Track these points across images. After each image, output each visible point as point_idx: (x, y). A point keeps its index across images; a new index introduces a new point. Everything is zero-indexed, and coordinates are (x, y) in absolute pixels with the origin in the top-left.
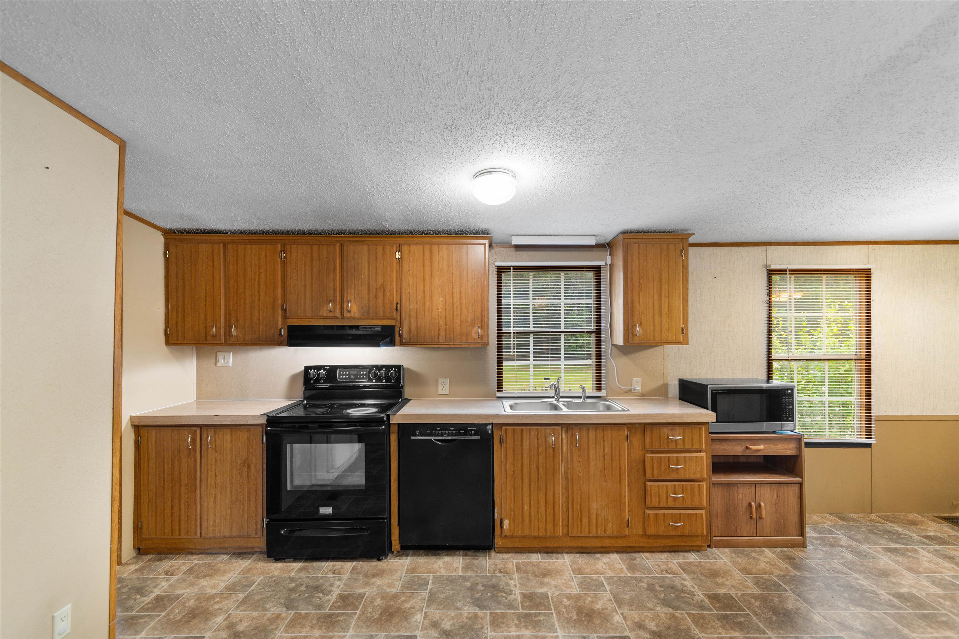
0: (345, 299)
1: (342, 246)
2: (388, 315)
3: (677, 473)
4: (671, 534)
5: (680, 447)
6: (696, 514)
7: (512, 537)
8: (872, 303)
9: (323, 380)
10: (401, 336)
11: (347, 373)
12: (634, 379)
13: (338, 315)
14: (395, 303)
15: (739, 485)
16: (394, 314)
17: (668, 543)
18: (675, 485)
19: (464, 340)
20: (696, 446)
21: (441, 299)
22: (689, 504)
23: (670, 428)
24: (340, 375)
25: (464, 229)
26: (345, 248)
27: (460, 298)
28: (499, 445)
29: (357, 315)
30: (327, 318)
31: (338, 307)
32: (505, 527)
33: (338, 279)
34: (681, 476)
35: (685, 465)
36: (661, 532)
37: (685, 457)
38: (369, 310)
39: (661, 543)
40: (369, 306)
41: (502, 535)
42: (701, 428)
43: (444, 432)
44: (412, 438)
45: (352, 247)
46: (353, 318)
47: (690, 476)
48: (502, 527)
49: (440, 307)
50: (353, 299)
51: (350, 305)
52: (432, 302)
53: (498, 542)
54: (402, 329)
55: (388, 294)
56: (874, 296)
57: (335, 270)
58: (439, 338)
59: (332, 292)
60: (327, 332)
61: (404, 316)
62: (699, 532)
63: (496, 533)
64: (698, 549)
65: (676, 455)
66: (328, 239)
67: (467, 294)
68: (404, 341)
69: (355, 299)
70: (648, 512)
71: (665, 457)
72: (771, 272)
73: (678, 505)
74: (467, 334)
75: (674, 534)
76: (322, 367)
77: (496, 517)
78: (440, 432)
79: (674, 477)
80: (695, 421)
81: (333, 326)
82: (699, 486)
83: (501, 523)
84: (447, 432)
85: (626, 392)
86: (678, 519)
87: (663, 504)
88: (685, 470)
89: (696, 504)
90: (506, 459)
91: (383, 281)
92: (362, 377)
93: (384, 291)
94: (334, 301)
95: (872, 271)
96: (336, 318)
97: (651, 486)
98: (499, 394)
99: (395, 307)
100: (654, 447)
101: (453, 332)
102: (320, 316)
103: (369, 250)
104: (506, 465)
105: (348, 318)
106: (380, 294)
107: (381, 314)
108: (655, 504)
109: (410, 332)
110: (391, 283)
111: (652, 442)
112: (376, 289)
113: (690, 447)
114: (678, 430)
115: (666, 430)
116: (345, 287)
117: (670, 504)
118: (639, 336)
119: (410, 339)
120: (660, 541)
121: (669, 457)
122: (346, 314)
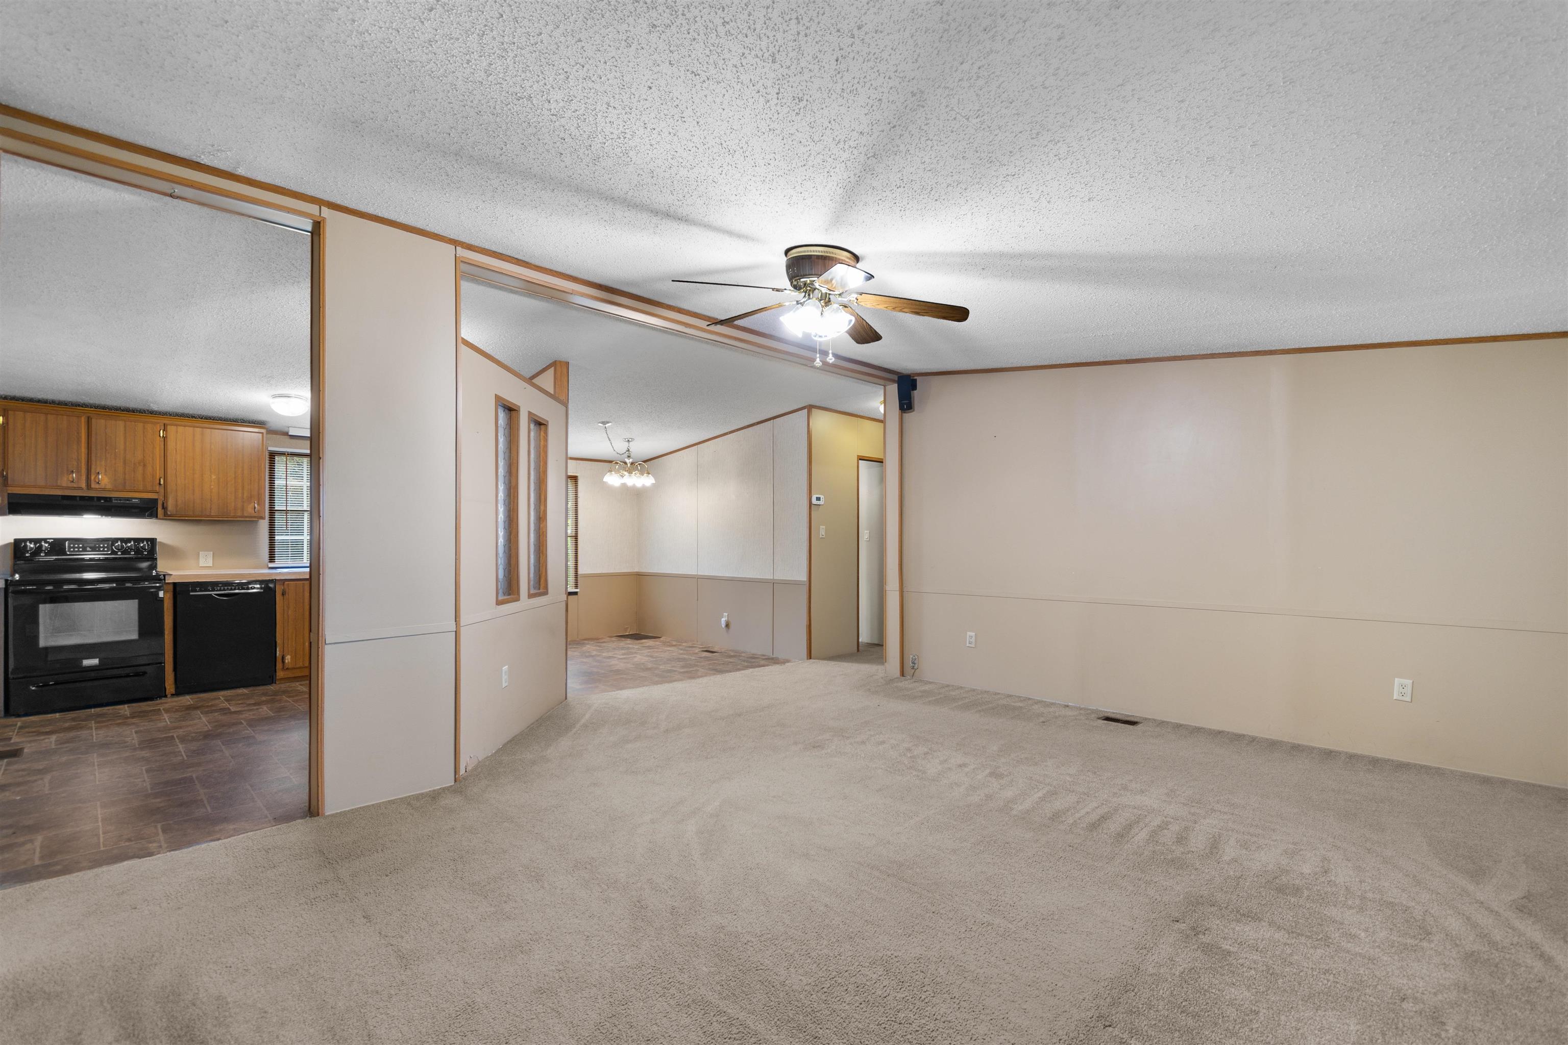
0: (93, 470)
1: (89, 421)
2: (149, 488)
7: (294, 668)
8: (579, 499)
9: (45, 553)
10: (164, 508)
11: (81, 546)
13: (84, 485)
14: (158, 478)
16: (157, 488)
19: (239, 514)
21: (214, 477)
24: (69, 547)
25: (239, 418)
26: (94, 421)
27: (235, 478)
28: (282, 598)
29: (109, 487)
30: (68, 488)
31: (84, 478)
32: (286, 661)
33: (84, 450)
38: (125, 483)
40: (125, 479)
41: (283, 668)
43: (226, 588)
44: (191, 593)
45: (103, 421)
46: (104, 490)
48: (283, 662)
49: (213, 483)
50: (103, 471)
51: (100, 477)
52: (202, 479)
53: (280, 674)
54: (167, 502)
55: (149, 469)
56: (580, 495)
57: (79, 442)
58: (210, 512)
59: (75, 463)
60: (65, 502)
61: (169, 490)
63: (277, 667)
66: (71, 410)
67: (243, 474)
68: (169, 513)
69: (106, 471)
74: (243, 509)
76: (45, 540)
77: (278, 655)
78: (222, 588)
81: (75, 497)
83: (283, 658)
84: (229, 588)
90: (288, 608)
91: (144, 457)
92: (102, 549)
93: (144, 466)
94: (79, 472)
95: (579, 477)
96: (80, 488)
98: (271, 565)
99: (158, 482)
101: (227, 507)
102: (59, 486)
103: (125, 427)
104: (288, 612)
105: (96, 489)
106: (140, 469)
107: (141, 488)
109: (177, 506)
110: (153, 460)
112: (134, 464)
116: (93, 458)
119: (177, 511)
122: (93, 485)
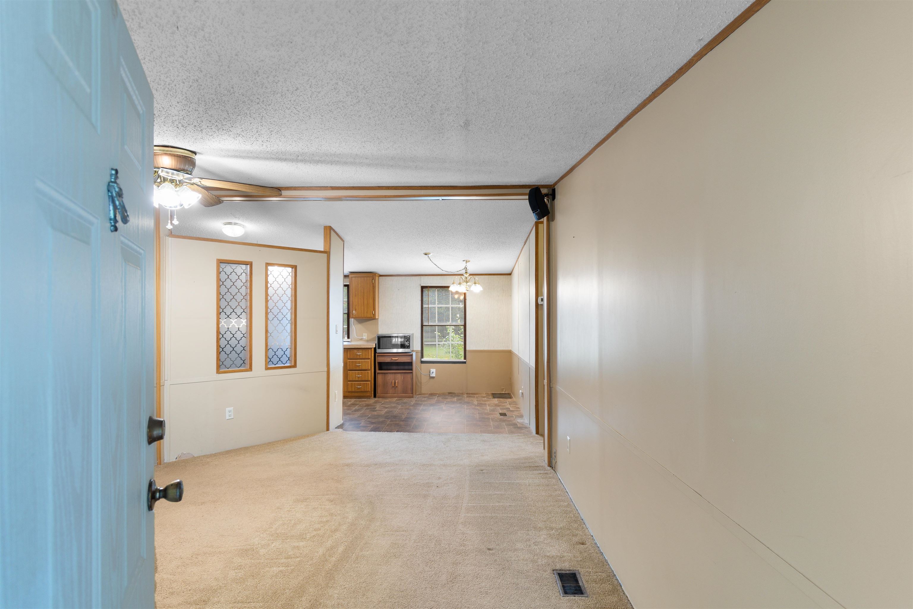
3: (359, 367)
4: (357, 391)
5: (361, 357)
6: (367, 383)
12: (363, 334)
15: (389, 374)
17: (356, 394)
18: (358, 372)
20: (367, 357)
22: (363, 379)
23: (357, 350)
34: (360, 368)
35: (362, 364)
36: (353, 390)
37: (362, 361)
39: (354, 395)
42: (369, 350)
47: (364, 368)
62: (368, 390)
64: (369, 397)
65: (359, 360)
70: (349, 382)
71: (354, 361)
72: (423, 288)
73: (360, 380)
75: (358, 391)
79: (358, 368)
80: (365, 347)
82: (368, 372)
85: (360, 340)
86: (360, 385)
87: (354, 379)
88: (362, 366)
89: (367, 379)
97: (349, 372)
100: (351, 357)
108: (351, 379)
111: (350, 355)
113: (365, 357)
114: (361, 351)
115: (355, 351)
117: (357, 379)
118: (355, 315)
120: (353, 394)
121: (356, 361)
